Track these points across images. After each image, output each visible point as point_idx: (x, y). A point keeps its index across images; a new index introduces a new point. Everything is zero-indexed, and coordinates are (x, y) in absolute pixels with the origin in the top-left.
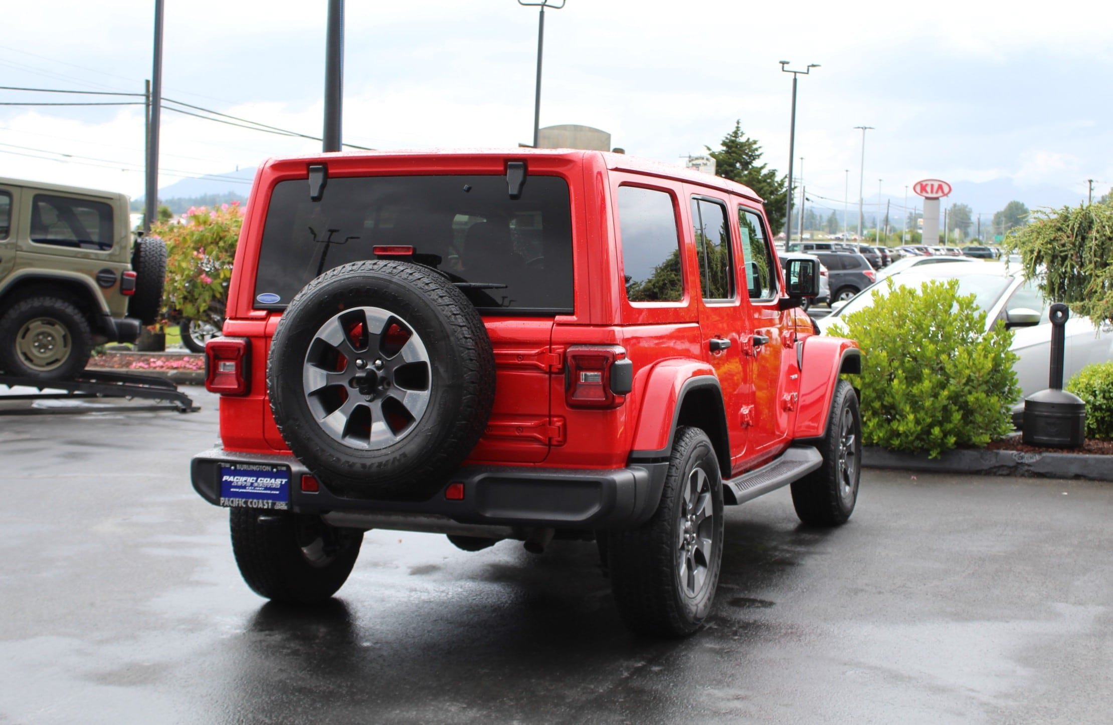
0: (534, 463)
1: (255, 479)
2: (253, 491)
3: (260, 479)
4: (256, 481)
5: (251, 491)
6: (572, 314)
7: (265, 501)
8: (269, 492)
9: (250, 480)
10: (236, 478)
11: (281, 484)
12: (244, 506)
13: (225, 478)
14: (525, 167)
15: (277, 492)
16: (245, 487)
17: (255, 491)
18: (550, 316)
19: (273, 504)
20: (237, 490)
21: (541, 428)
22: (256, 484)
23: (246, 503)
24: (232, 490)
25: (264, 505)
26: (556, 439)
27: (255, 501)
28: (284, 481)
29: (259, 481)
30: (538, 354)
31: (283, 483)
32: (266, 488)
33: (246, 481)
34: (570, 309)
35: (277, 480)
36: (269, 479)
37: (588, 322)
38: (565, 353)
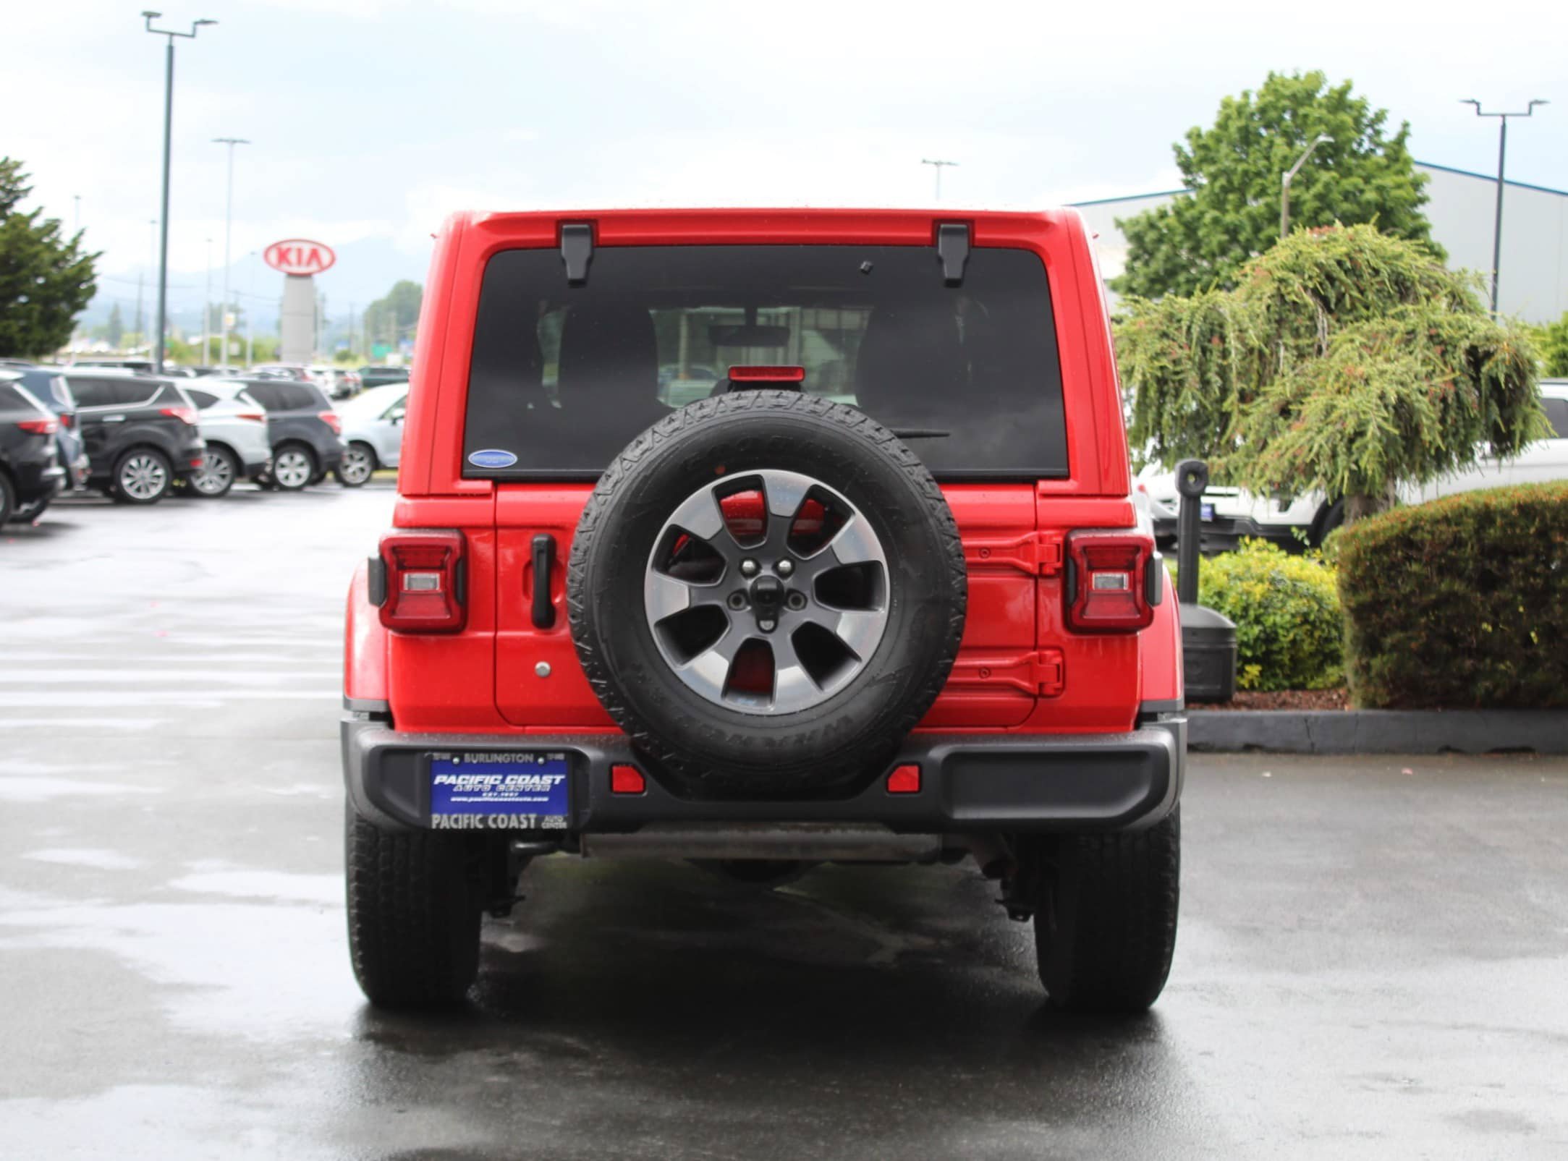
0: (1005, 726)
1: (500, 777)
2: (496, 800)
3: (509, 778)
4: (503, 781)
5: (492, 800)
6: (1066, 477)
7: (523, 816)
8: (528, 799)
9: (490, 780)
10: (461, 777)
11: (552, 784)
12: (480, 826)
13: (439, 779)
14: (970, 233)
15: (545, 799)
16: (479, 793)
17: (501, 800)
18: (1029, 481)
19: (538, 821)
20: (464, 799)
21: (1027, 668)
22: (502, 787)
23: (484, 820)
24: (453, 799)
25: (520, 823)
26: (1053, 684)
27: (502, 816)
28: (558, 778)
29: (508, 780)
30: (1018, 546)
31: (557, 782)
32: (522, 794)
33: (481, 783)
34: (1062, 470)
35: (545, 778)
36: (528, 777)
37: (1096, 491)
38: (1067, 544)
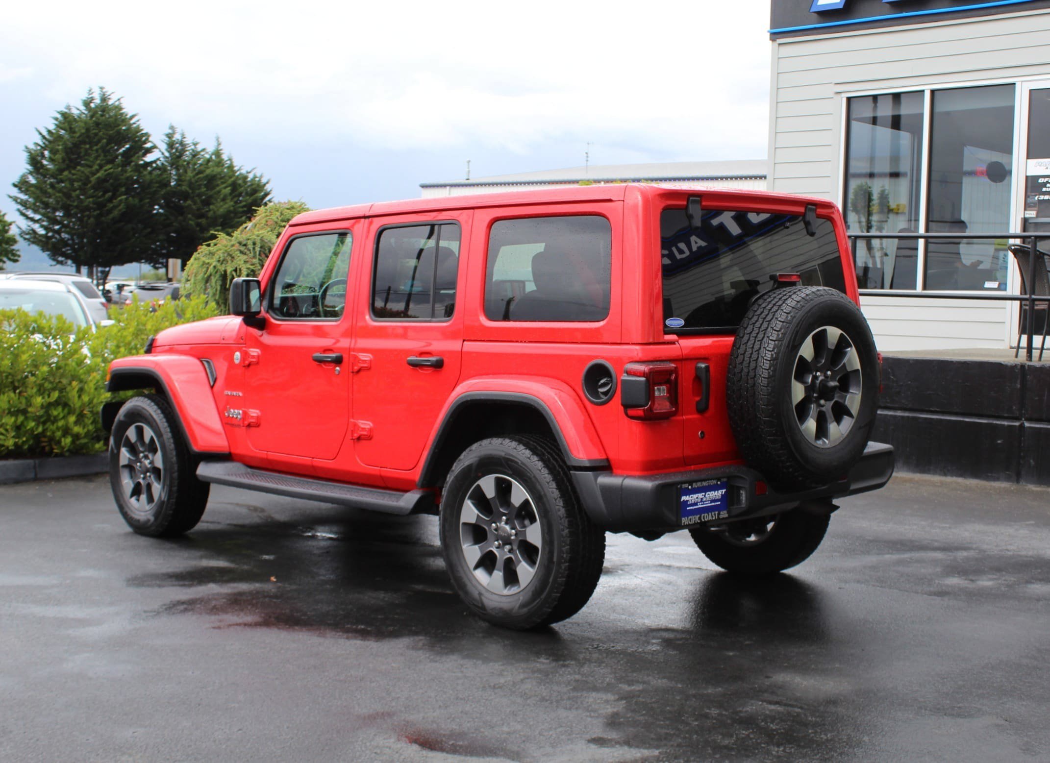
1: (704, 494)
2: (703, 506)
3: (707, 493)
4: (705, 495)
5: (701, 506)
7: (713, 513)
8: (713, 504)
9: (700, 495)
10: (691, 496)
11: (722, 495)
12: (699, 521)
13: (684, 498)
14: (816, 210)
15: (719, 503)
16: (696, 504)
17: (704, 506)
19: (719, 514)
20: (692, 508)
22: (704, 499)
23: (700, 518)
24: (688, 508)
25: (712, 517)
27: (706, 514)
28: (724, 491)
29: (707, 496)
31: (723, 493)
32: (712, 501)
33: (697, 498)
35: (719, 491)
36: (713, 492)
